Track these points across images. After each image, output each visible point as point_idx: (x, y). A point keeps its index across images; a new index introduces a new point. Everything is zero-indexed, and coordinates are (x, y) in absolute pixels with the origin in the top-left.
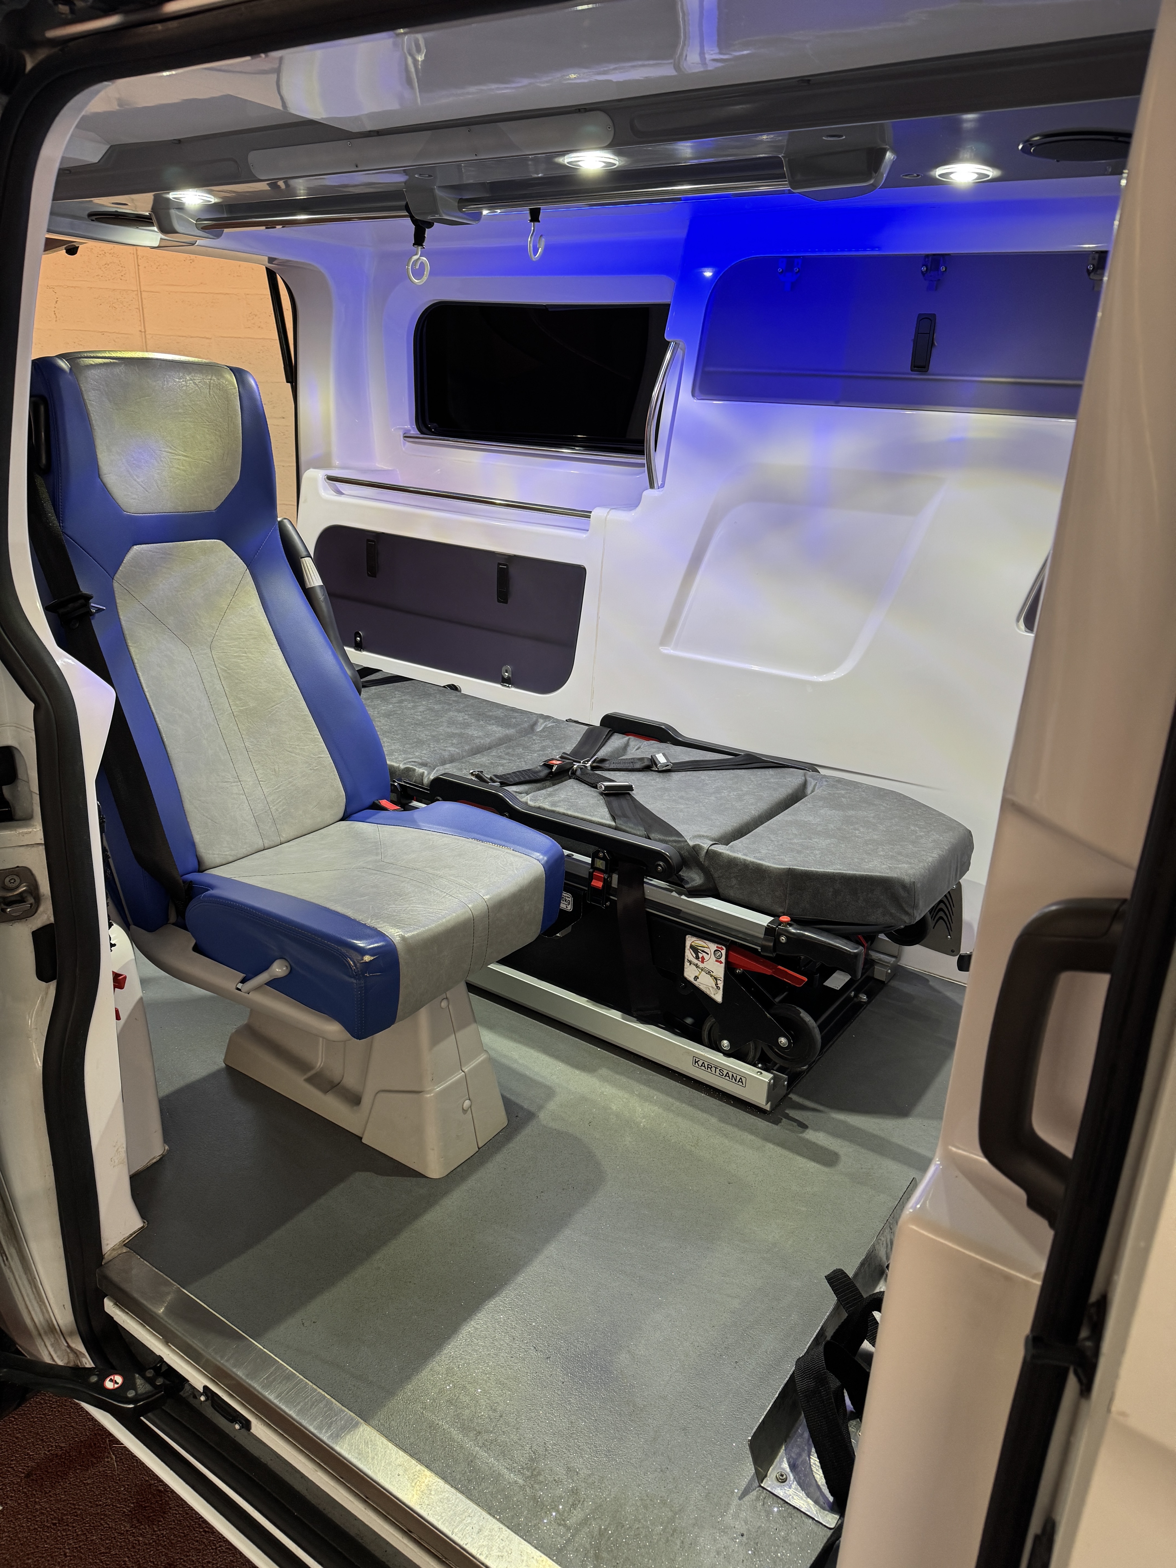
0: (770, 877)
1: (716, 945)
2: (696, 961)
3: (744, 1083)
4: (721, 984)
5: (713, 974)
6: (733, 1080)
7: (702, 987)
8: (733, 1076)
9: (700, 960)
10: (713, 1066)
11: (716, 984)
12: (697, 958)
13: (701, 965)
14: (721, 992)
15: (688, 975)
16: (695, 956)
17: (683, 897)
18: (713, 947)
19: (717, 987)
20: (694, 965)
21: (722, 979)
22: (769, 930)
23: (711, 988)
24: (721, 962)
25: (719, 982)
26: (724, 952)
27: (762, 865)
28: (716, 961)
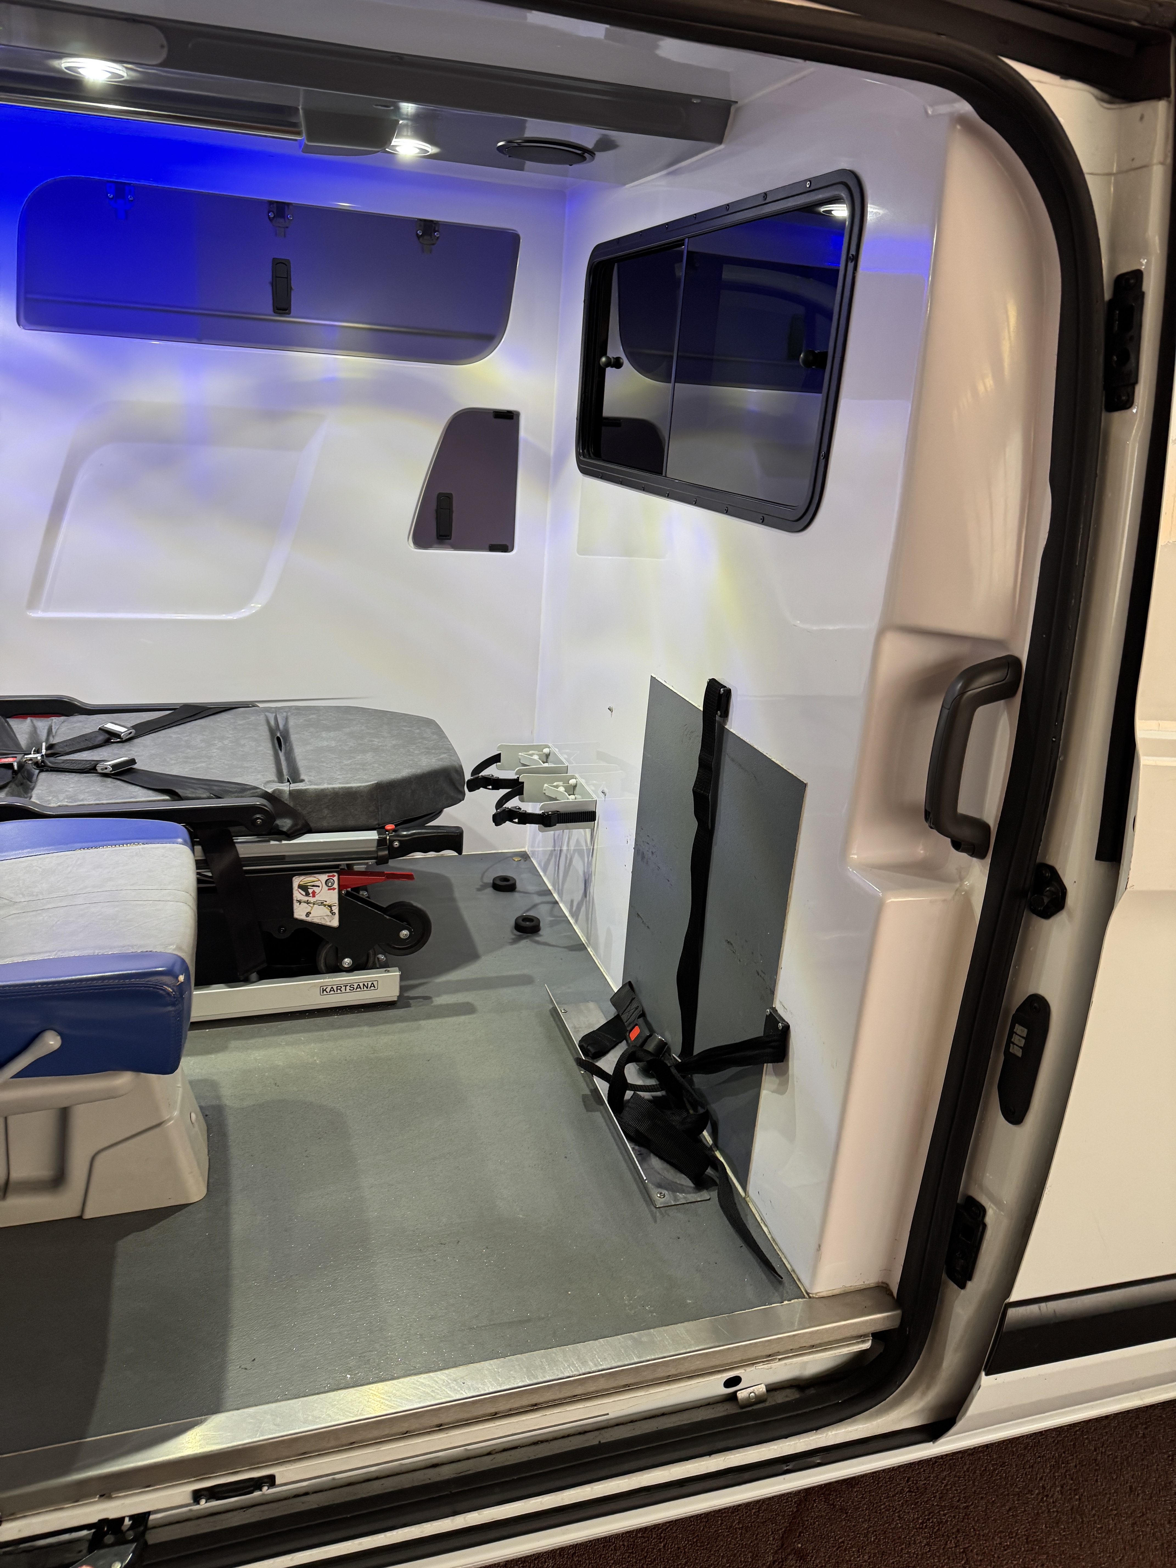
0: (362, 796)
1: (328, 875)
2: (306, 898)
3: (376, 986)
4: (336, 909)
5: (327, 903)
6: (365, 989)
7: (316, 920)
8: (364, 985)
9: (311, 895)
10: (342, 986)
11: (331, 910)
12: (307, 894)
13: (312, 900)
14: (337, 916)
15: (300, 915)
16: (304, 893)
17: (284, 842)
18: (324, 877)
19: (332, 913)
20: (305, 902)
21: (337, 905)
22: (381, 842)
23: (326, 918)
24: (334, 889)
25: (333, 908)
26: (336, 879)
27: (351, 788)
28: (329, 889)
